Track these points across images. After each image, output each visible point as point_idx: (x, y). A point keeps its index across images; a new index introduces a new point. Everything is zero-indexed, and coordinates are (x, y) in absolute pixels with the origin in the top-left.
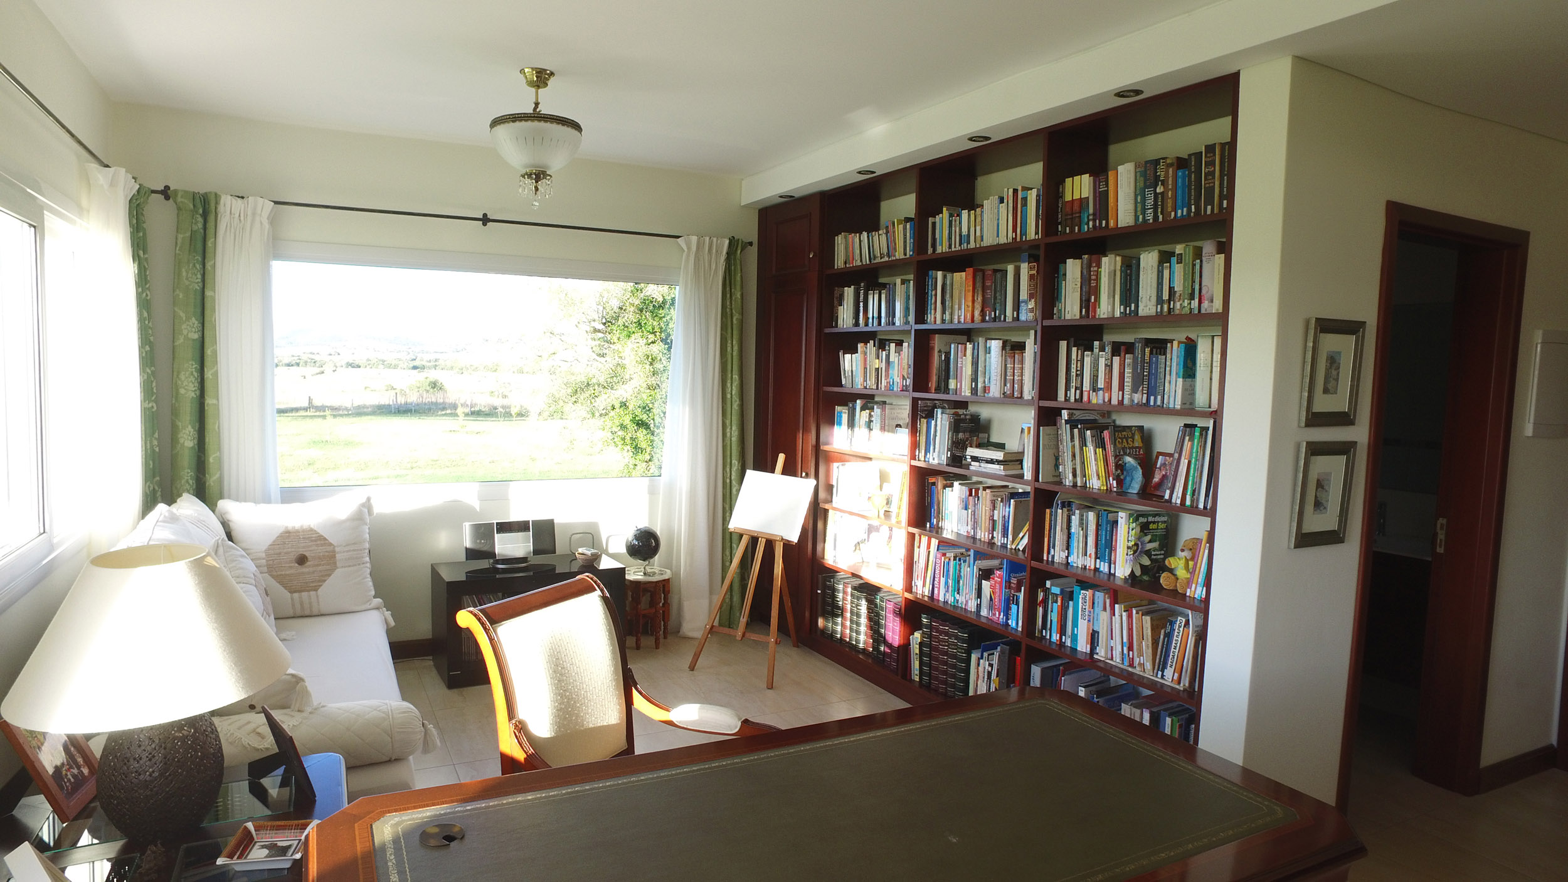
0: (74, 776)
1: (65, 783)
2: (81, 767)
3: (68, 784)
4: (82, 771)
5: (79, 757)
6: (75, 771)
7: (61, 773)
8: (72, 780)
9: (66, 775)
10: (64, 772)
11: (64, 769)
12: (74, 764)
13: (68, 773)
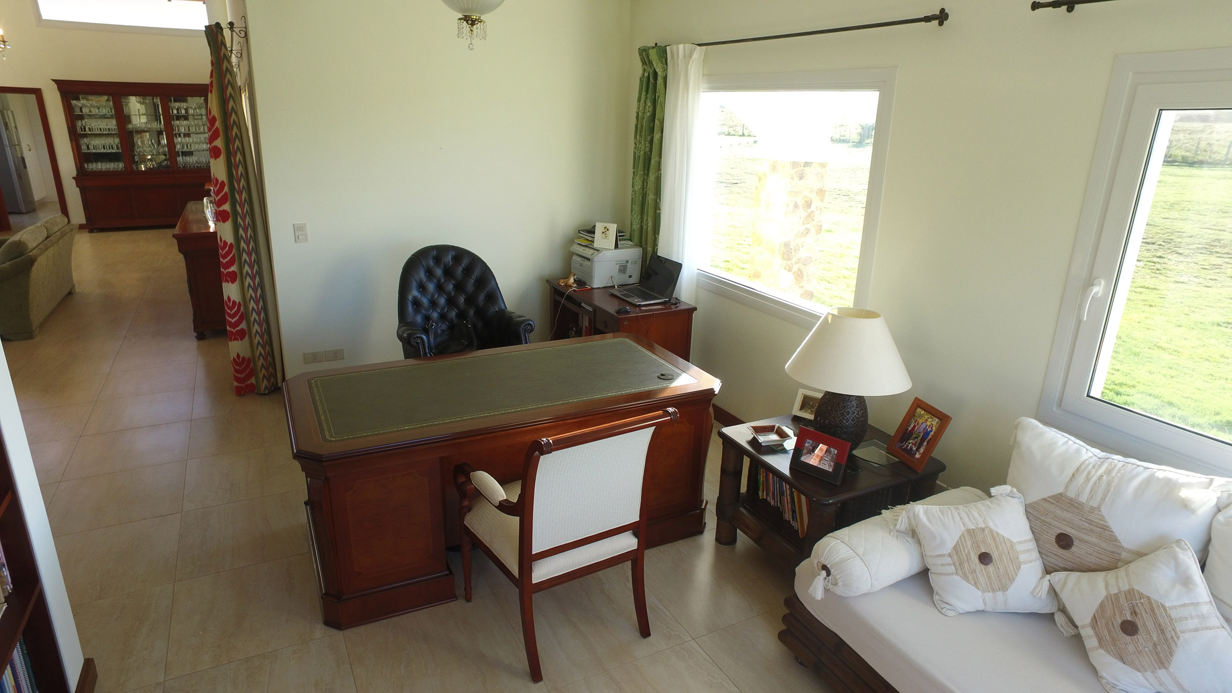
0: (911, 448)
1: (905, 444)
2: (918, 451)
3: (905, 445)
4: (916, 453)
5: (923, 449)
6: (914, 449)
7: (909, 440)
8: (909, 448)
9: (910, 443)
10: (910, 441)
11: (912, 441)
12: (918, 446)
13: (911, 444)
